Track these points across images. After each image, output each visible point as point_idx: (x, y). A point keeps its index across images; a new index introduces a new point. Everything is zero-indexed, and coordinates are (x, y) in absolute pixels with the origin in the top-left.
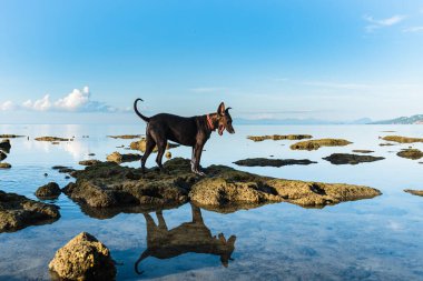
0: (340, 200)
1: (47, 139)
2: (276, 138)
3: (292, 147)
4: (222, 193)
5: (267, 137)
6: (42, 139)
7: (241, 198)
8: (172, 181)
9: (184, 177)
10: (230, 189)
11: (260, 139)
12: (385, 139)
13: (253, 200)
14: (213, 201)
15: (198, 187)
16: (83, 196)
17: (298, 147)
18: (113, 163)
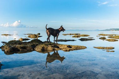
0: (74, 50)
1: (5, 35)
2: (70, 34)
3: (73, 37)
4: (43, 48)
5: (68, 34)
6: (3, 35)
7: (48, 49)
8: (30, 45)
9: (34, 44)
10: (46, 47)
11: (66, 35)
12: (99, 35)
13: (51, 49)
14: (40, 50)
15: (37, 47)
16: (4, 49)
17: (74, 37)
18: (19, 41)
